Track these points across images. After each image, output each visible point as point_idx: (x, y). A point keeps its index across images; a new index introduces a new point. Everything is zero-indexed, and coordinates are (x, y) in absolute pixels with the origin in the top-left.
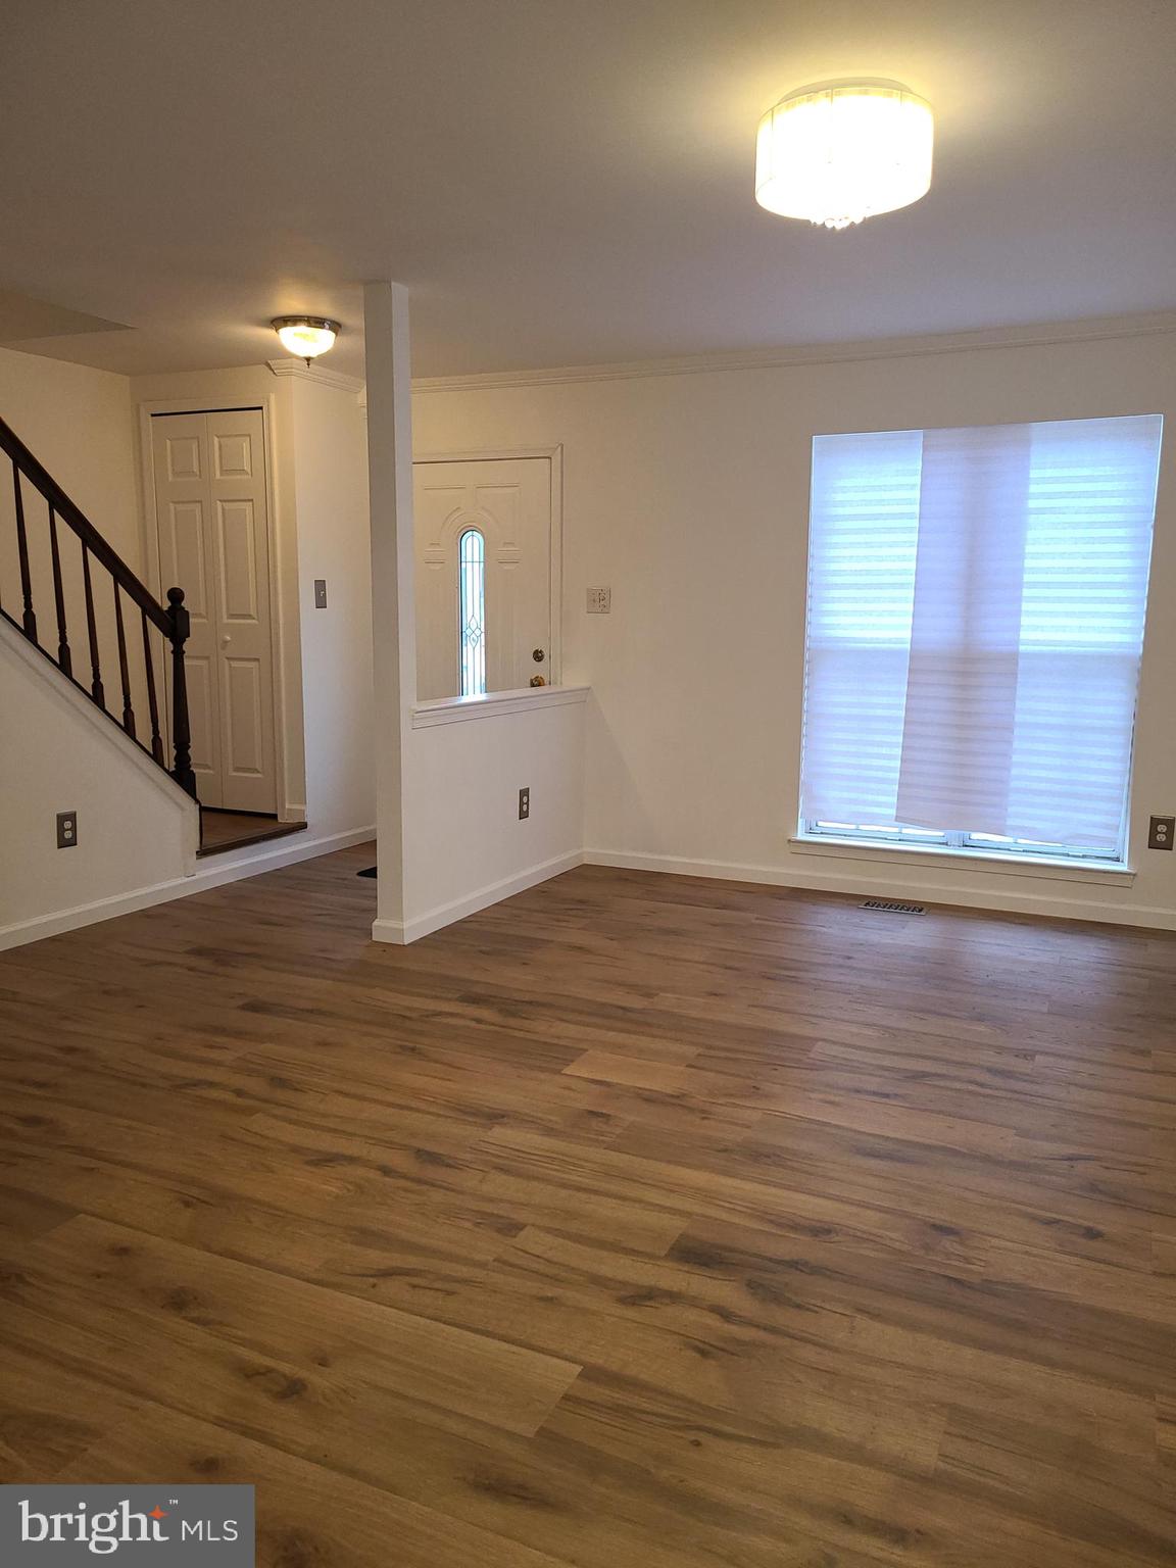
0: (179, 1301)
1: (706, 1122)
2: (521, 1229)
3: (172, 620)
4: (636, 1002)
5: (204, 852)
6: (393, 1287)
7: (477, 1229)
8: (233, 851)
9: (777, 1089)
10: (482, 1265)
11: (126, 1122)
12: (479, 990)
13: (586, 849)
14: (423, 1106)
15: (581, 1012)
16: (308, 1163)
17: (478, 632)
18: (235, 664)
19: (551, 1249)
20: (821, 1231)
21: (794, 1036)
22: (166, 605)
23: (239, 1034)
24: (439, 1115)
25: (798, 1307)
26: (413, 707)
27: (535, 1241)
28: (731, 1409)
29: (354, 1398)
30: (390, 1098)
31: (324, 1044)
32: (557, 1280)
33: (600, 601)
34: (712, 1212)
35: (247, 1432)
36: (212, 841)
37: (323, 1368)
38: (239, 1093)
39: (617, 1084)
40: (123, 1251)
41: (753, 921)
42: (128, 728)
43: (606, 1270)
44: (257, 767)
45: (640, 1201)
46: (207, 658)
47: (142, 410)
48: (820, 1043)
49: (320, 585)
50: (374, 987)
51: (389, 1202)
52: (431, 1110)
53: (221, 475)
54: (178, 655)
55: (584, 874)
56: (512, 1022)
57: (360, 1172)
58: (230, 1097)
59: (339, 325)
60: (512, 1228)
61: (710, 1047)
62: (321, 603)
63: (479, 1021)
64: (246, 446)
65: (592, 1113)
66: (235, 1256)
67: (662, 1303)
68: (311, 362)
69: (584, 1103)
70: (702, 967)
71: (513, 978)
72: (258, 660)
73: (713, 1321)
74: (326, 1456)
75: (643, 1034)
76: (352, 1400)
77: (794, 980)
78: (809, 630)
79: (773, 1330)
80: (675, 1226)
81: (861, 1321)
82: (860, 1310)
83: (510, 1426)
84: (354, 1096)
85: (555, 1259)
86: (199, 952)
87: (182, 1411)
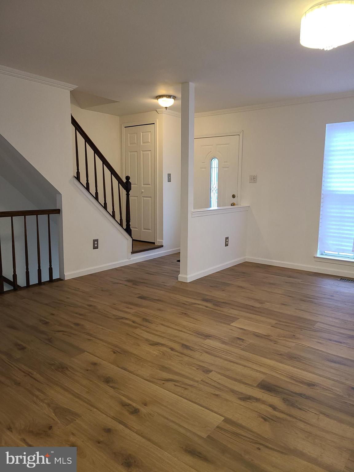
0: (108, 381)
1: (275, 345)
2: (211, 372)
3: (127, 185)
4: (257, 305)
5: (133, 252)
6: (170, 385)
7: (197, 370)
8: (141, 253)
9: (301, 337)
10: (197, 382)
11: (102, 327)
12: (207, 297)
13: (246, 257)
14: (186, 331)
15: (239, 307)
16: (150, 344)
17: (216, 189)
18: (145, 198)
19: (219, 379)
20: (311, 385)
21: (310, 320)
22: (125, 181)
23: (137, 305)
24: (190, 334)
25: (300, 409)
26: (192, 211)
27: (215, 376)
28: (272, 439)
29: (153, 417)
30: (176, 328)
31: (160, 310)
32: (220, 389)
33: (254, 179)
34: (274, 374)
35: (121, 422)
36: (136, 249)
37: (145, 406)
38: (134, 322)
39: (248, 330)
40: (95, 364)
41: (300, 282)
42: (113, 216)
43: (236, 388)
44: (150, 229)
45: (250, 368)
46: (137, 197)
47: (122, 126)
48: (318, 323)
49: (169, 175)
50: (177, 294)
51: (172, 358)
52: (188, 332)
53: (143, 143)
54: (128, 195)
55: (246, 265)
56: (216, 308)
57: (165, 349)
58: (131, 323)
59: (175, 97)
60: (208, 371)
61: (280, 321)
62: (169, 180)
63: (207, 307)
64: (150, 135)
65: (238, 338)
66: (125, 369)
67: (253, 401)
68: (167, 108)
69: (236, 335)
70: (281, 295)
71: (219, 295)
72: (151, 197)
73: (270, 410)
74: (142, 433)
75: (258, 315)
76: (152, 418)
77: (311, 302)
78: (323, 188)
79: (290, 415)
80: (261, 377)
81: (322, 417)
82: (321, 413)
83: (199, 433)
84: (166, 326)
85: (220, 383)
86: (129, 281)
87: (103, 413)
